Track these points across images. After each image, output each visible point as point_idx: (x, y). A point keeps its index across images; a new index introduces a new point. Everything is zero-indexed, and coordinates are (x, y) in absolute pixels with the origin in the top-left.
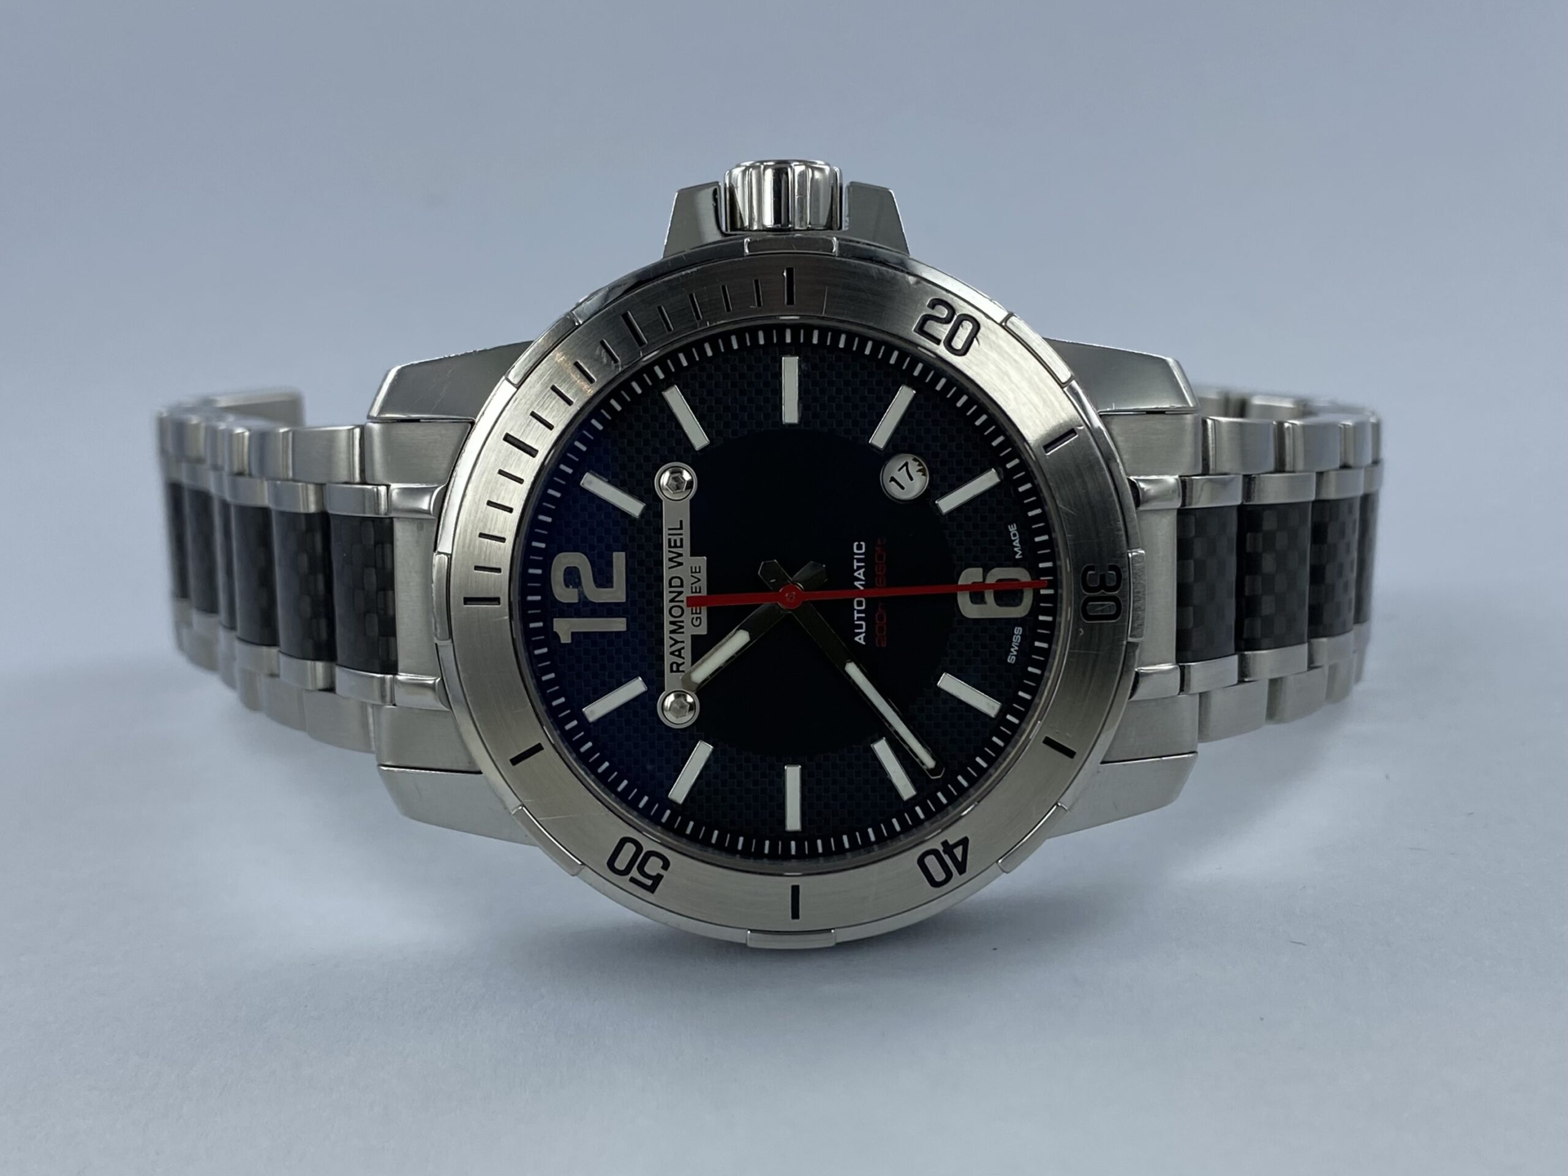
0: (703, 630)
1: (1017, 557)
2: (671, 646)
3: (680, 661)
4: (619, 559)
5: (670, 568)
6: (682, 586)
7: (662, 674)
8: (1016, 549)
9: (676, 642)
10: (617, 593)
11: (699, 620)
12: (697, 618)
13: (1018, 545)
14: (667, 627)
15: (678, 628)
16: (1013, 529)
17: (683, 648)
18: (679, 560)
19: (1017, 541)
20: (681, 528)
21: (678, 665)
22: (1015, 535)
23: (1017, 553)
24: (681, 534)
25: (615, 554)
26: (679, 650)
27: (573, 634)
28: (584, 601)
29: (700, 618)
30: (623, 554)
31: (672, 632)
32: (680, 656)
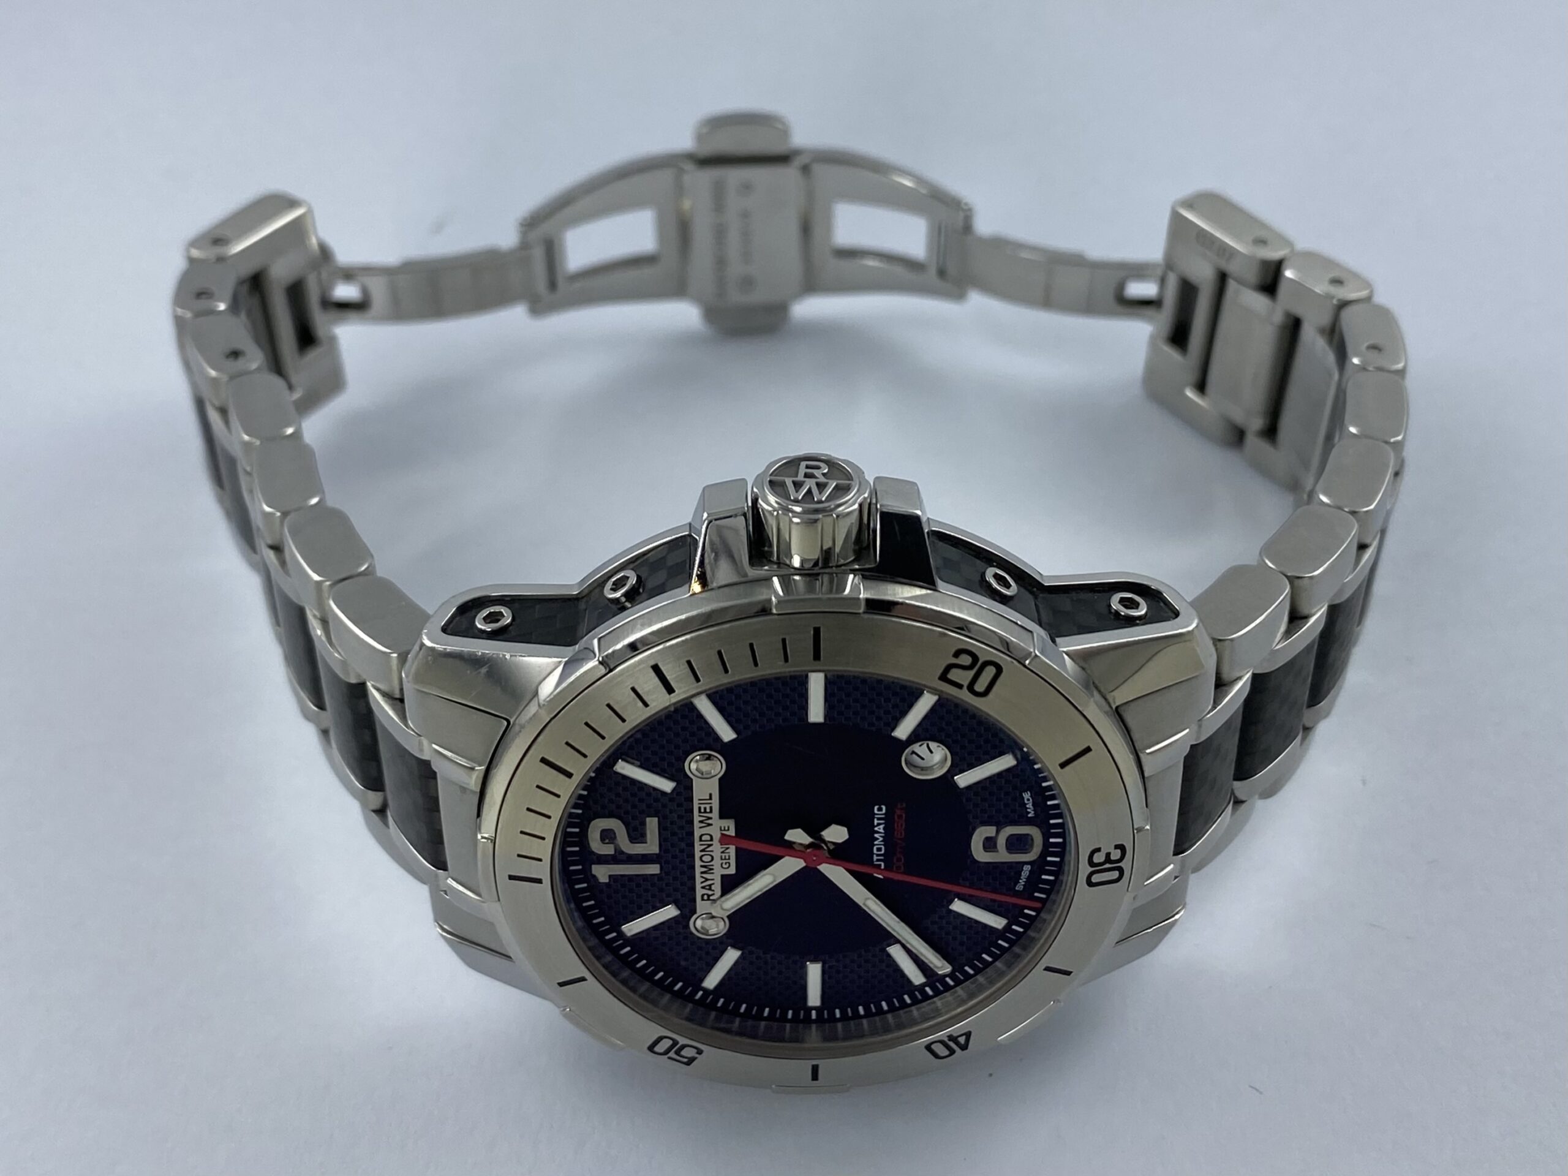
0: (732, 870)
1: (1030, 815)
2: (702, 883)
3: (710, 893)
4: (652, 824)
5: (701, 828)
6: (712, 839)
7: (694, 900)
8: (1029, 810)
9: (707, 880)
10: (651, 846)
11: (728, 864)
12: (726, 863)
13: (1031, 807)
14: (698, 870)
15: (708, 869)
16: (1027, 796)
17: (713, 884)
18: (710, 822)
19: (1031, 804)
20: (711, 798)
21: (709, 896)
22: (1028, 800)
23: (1029, 813)
24: (710, 803)
25: (648, 819)
26: (710, 886)
27: (610, 876)
28: (619, 851)
29: (729, 863)
30: (656, 819)
31: (702, 873)
32: (710, 889)
